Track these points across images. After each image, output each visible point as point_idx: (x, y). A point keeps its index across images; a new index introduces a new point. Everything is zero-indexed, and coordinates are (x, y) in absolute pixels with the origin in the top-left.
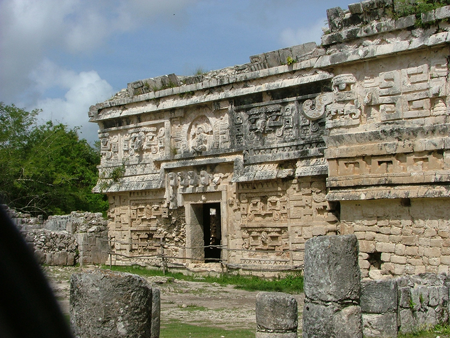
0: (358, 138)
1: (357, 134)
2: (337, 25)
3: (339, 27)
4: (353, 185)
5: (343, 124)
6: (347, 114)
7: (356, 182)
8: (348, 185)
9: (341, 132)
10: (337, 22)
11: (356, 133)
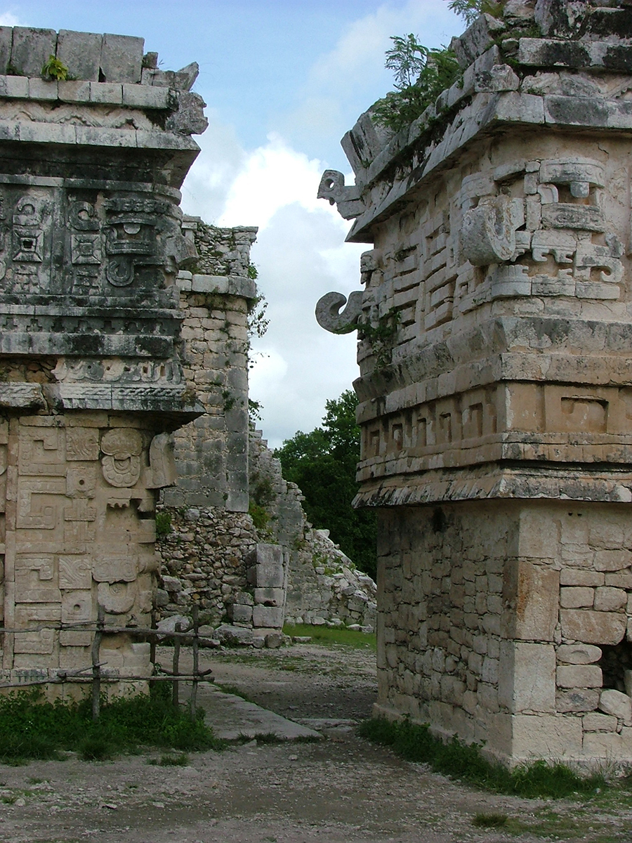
0: (615, 335)
1: (616, 324)
2: (571, 21)
3: (574, 27)
4: (590, 460)
5: (570, 291)
6: (584, 267)
7: (601, 454)
8: (572, 458)
9: (558, 313)
10: (574, 12)
11: (612, 321)
